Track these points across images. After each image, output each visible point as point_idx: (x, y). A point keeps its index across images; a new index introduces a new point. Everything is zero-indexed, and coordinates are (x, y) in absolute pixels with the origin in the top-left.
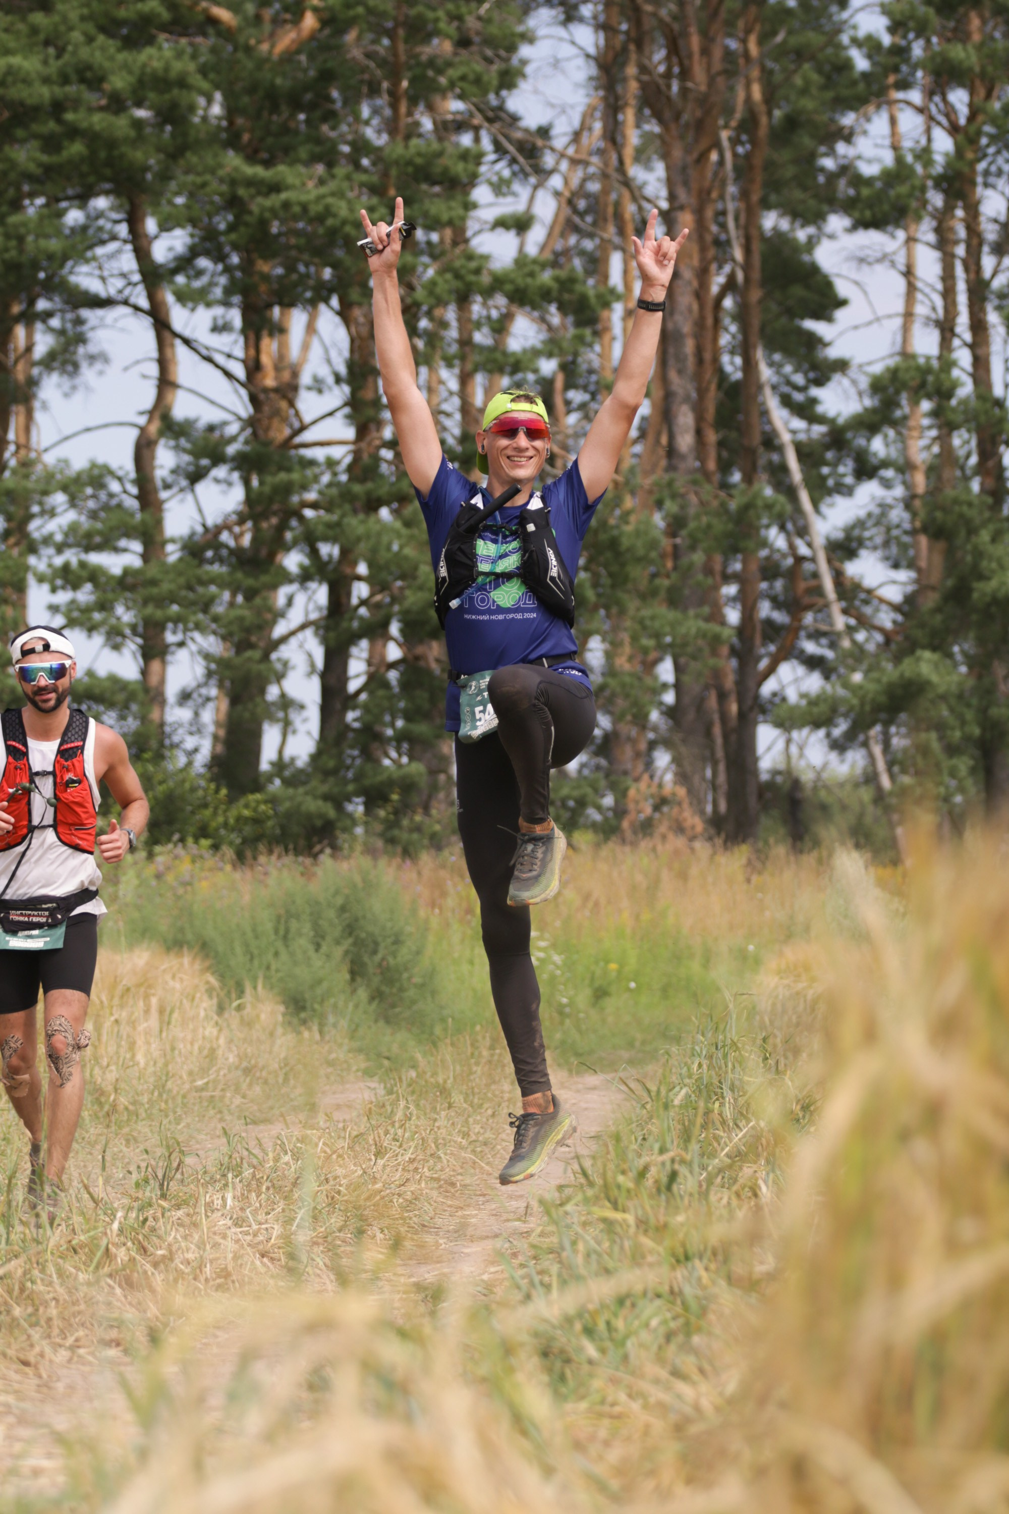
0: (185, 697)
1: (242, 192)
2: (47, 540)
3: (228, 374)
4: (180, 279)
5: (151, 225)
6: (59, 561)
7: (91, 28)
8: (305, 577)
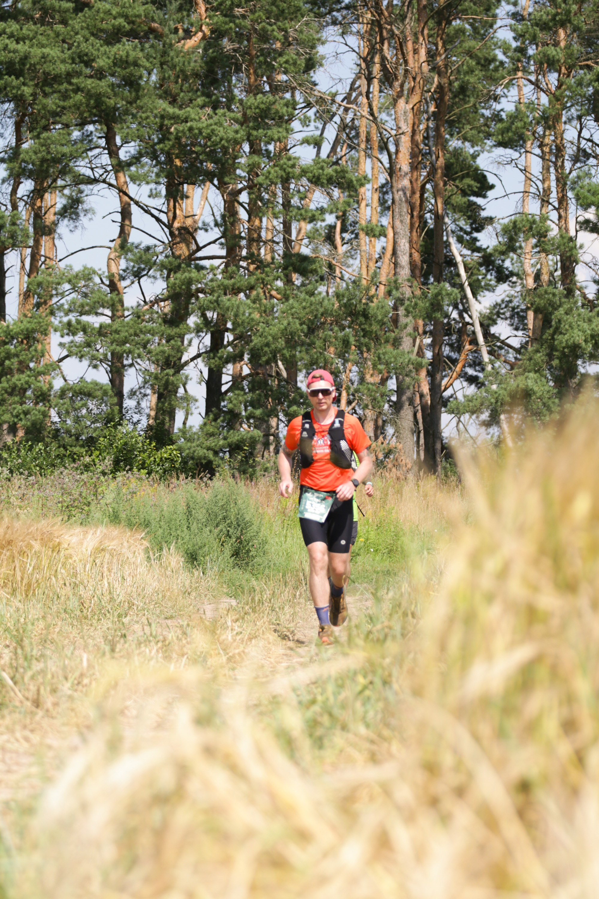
2: (60, 308)
3: (158, 220)
4: (133, 169)
5: (118, 140)
6: (65, 319)
8: (198, 330)
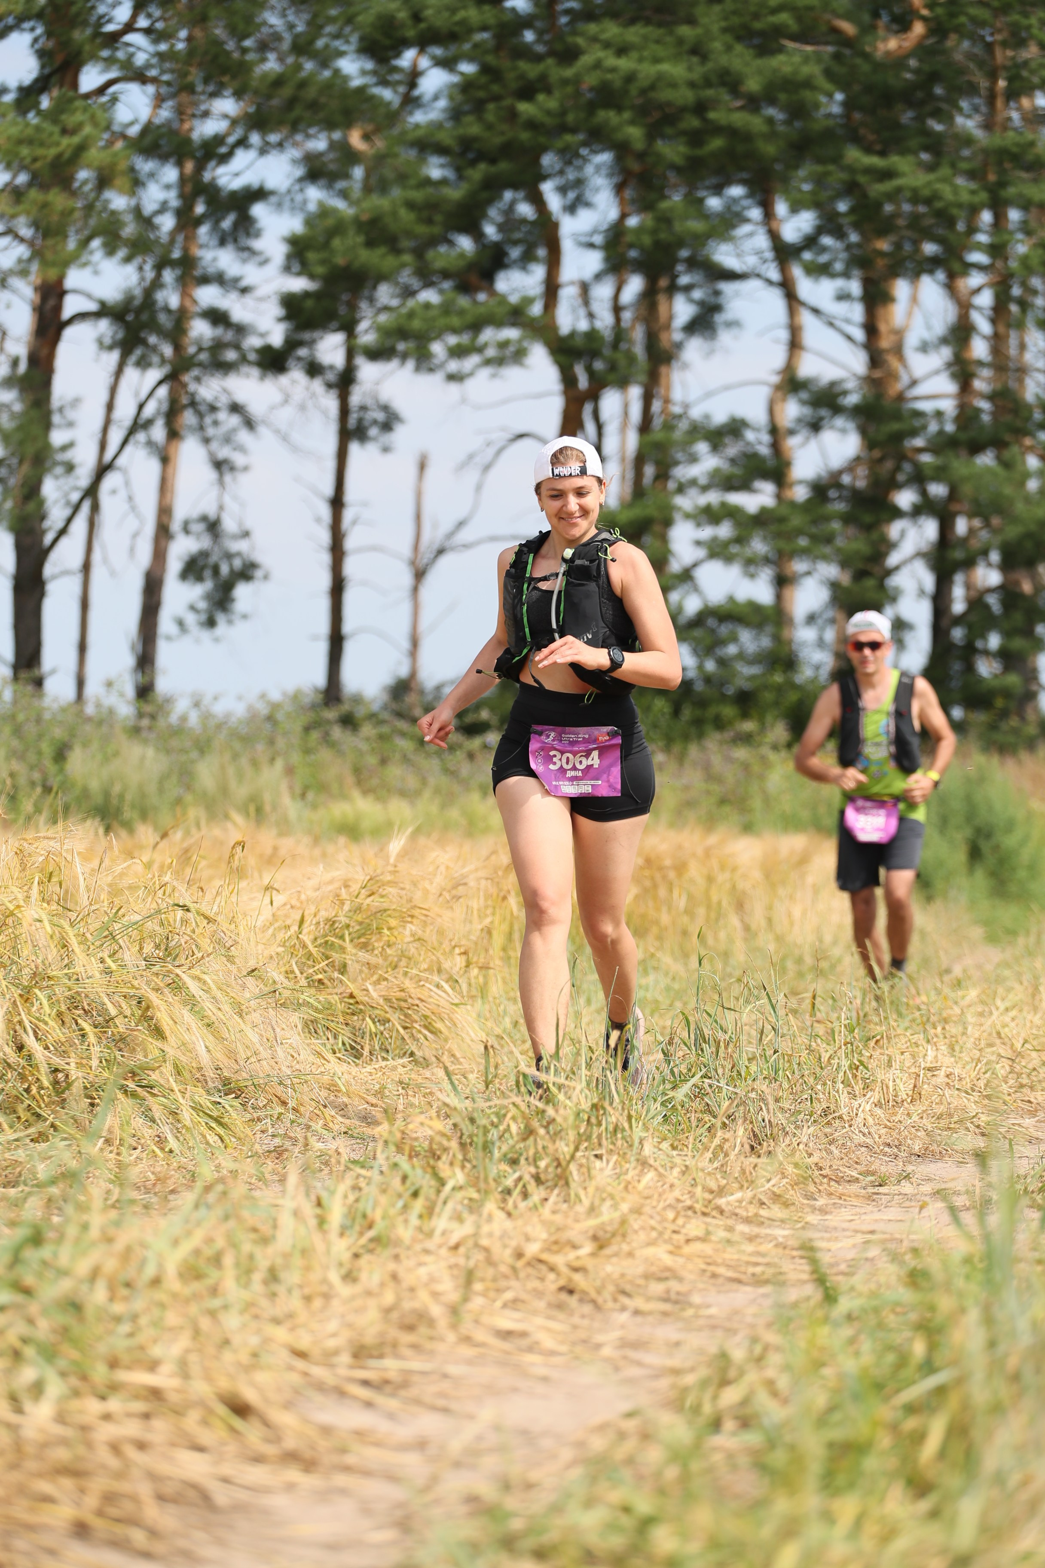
0: (811, 619)
1: (862, 179)
2: (693, 482)
3: (849, 338)
4: (807, 256)
5: (781, 208)
6: (703, 501)
7: (728, 38)
8: (917, 512)
